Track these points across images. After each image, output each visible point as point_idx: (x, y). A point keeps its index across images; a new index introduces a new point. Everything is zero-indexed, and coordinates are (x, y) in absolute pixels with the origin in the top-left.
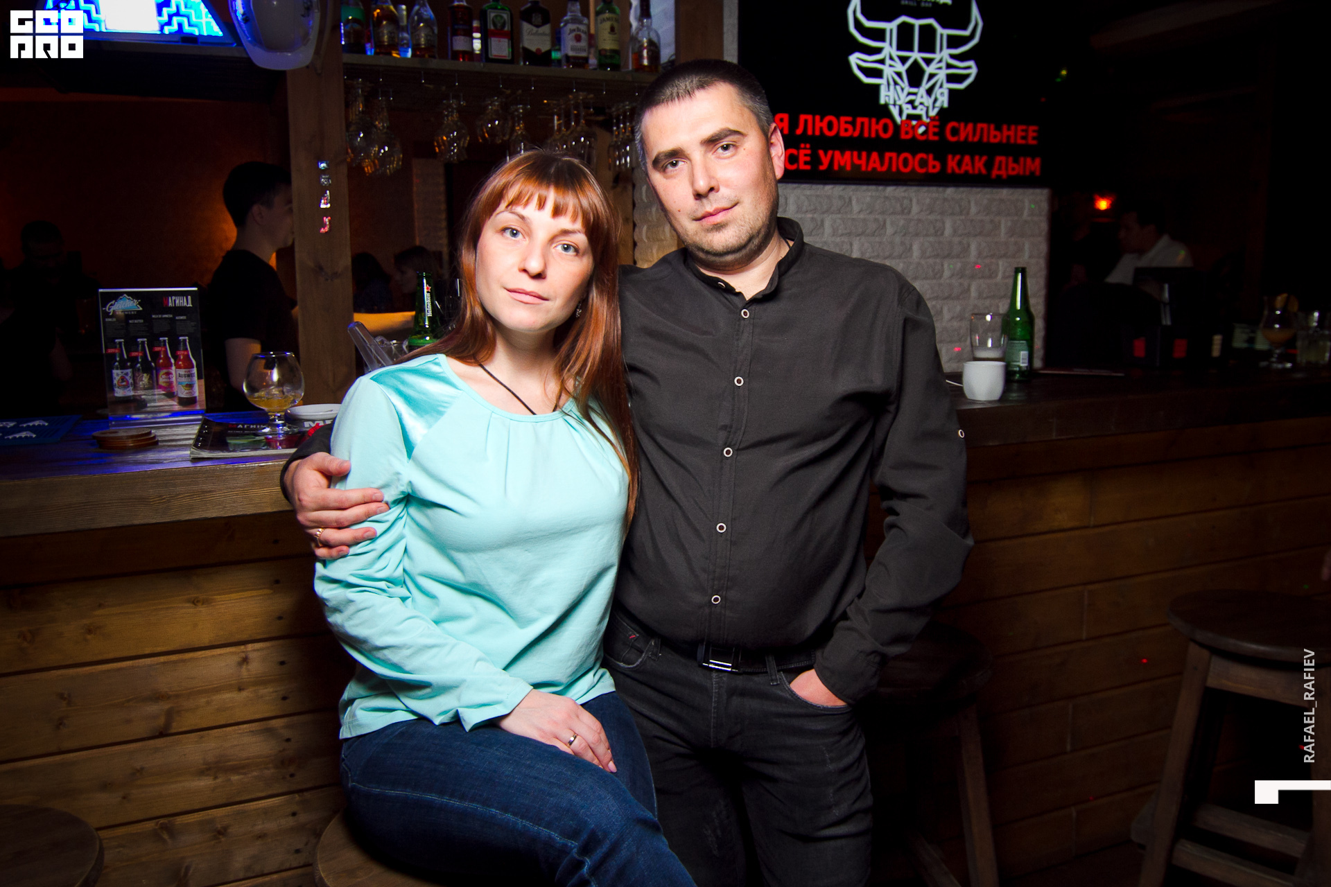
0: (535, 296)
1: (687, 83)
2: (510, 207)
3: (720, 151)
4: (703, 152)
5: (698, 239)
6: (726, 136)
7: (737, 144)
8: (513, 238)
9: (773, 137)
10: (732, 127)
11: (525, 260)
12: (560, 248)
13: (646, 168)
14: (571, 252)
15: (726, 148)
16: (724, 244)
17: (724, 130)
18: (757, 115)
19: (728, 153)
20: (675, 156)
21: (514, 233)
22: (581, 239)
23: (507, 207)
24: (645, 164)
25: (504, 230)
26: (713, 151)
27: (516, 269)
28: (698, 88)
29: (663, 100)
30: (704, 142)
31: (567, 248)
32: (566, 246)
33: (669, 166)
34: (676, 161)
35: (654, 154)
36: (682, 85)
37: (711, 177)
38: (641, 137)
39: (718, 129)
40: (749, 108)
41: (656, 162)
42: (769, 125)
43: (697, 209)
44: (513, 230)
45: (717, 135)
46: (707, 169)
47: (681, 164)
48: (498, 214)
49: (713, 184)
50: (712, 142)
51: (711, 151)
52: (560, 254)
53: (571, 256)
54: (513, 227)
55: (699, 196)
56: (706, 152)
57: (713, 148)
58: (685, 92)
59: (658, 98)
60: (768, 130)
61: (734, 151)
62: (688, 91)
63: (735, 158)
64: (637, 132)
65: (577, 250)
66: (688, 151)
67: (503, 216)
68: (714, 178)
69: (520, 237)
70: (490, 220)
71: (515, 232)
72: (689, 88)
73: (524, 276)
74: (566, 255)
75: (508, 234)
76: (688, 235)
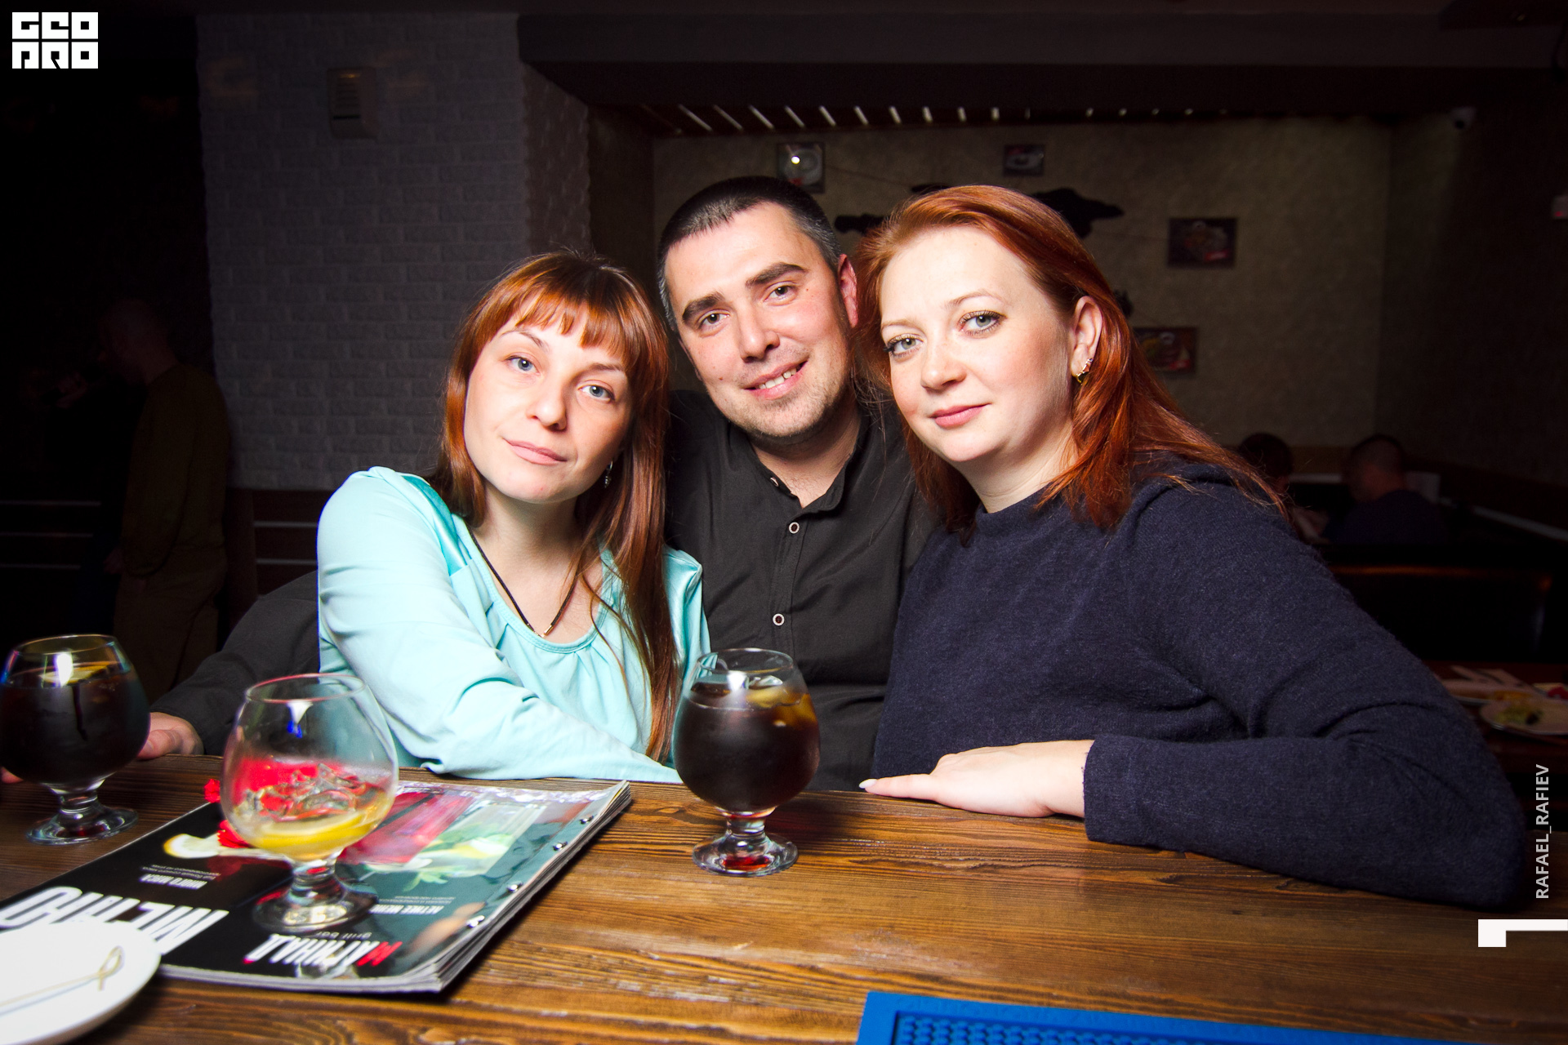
0: (546, 455)
1: (722, 206)
2: (522, 326)
3: (774, 295)
4: (750, 298)
5: (750, 417)
6: (781, 274)
7: (797, 285)
8: (522, 371)
9: (845, 272)
10: (787, 261)
11: (535, 404)
12: (587, 390)
13: (676, 326)
14: (603, 398)
15: (782, 291)
16: (792, 426)
17: (776, 265)
18: (820, 244)
19: (784, 298)
20: (713, 306)
21: (525, 364)
22: (617, 379)
23: (519, 324)
24: (674, 321)
25: (511, 358)
26: (765, 296)
27: (522, 415)
28: (737, 210)
29: (690, 230)
30: (751, 284)
31: (597, 391)
32: (595, 388)
33: (706, 321)
34: (715, 315)
35: (684, 305)
36: (715, 209)
37: (764, 331)
38: (666, 284)
39: (770, 265)
40: (808, 234)
41: (687, 315)
42: (838, 256)
43: (746, 375)
44: (522, 359)
45: (767, 272)
46: (757, 321)
47: (722, 317)
48: (504, 334)
49: (771, 338)
50: (761, 282)
51: (761, 297)
52: (588, 398)
53: (603, 402)
54: (524, 356)
55: (750, 359)
56: (754, 299)
57: (763, 293)
58: (720, 217)
59: (684, 229)
60: (837, 265)
61: (793, 294)
62: (724, 216)
63: (796, 302)
64: (661, 278)
65: (610, 395)
66: (729, 297)
67: (510, 339)
68: (768, 330)
69: (532, 370)
70: (493, 342)
71: (524, 362)
72: (724, 211)
73: (535, 424)
74: (596, 400)
75: (515, 364)
76: (736, 412)
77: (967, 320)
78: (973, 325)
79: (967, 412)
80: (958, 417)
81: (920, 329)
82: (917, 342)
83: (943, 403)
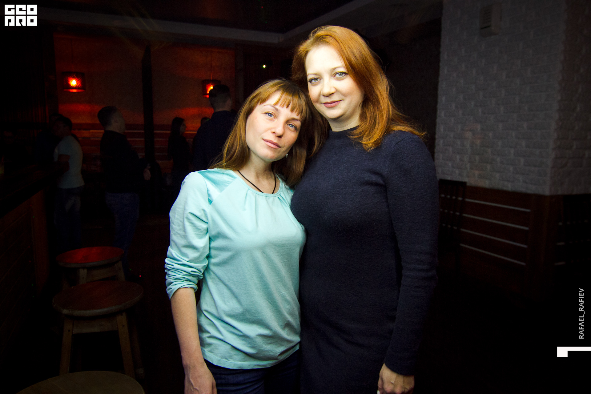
8: (270, 117)
11: (275, 128)
27: (270, 131)
31: (292, 126)
44: (270, 114)
48: (264, 105)
53: (293, 130)
65: (296, 128)
67: (266, 107)
69: (273, 117)
73: (274, 135)
77: (337, 74)
78: (338, 76)
79: (336, 103)
80: (332, 105)
81: (320, 76)
82: (319, 80)
83: (328, 100)
